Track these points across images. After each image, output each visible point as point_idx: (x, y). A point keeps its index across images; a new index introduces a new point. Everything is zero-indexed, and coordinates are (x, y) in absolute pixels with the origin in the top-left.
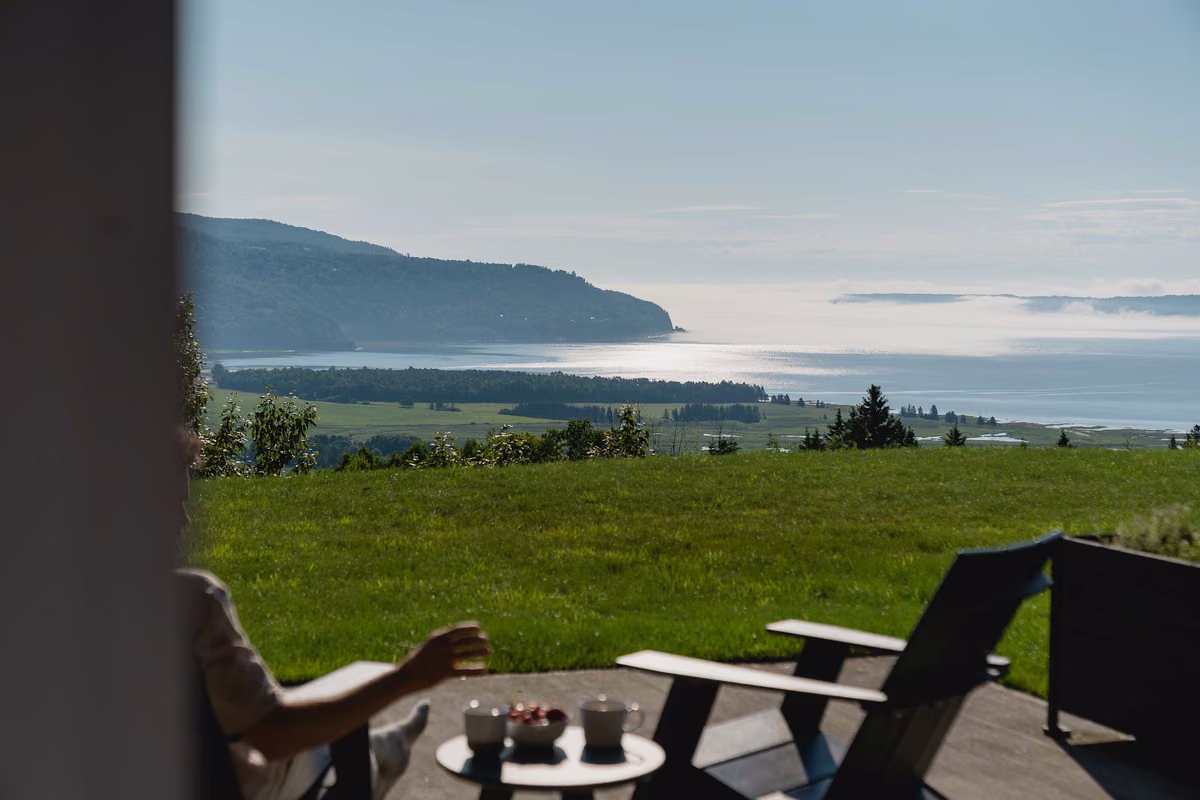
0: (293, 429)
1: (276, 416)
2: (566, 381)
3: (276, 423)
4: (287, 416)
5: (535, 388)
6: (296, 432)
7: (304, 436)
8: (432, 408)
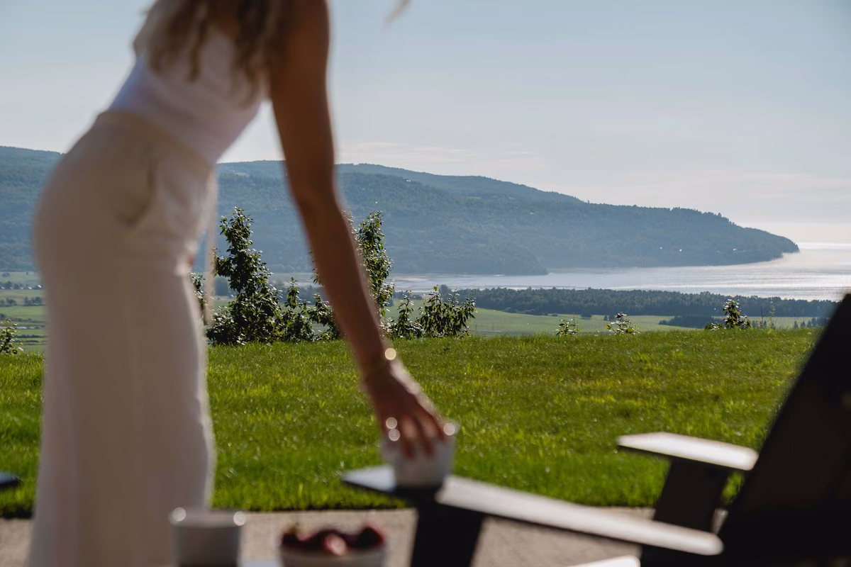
0: (455, 320)
1: (442, 309)
2: (713, 299)
3: (442, 316)
4: (451, 309)
5: (687, 304)
6: (459, 323)
7: (464, 325)
8: (605, 319)
